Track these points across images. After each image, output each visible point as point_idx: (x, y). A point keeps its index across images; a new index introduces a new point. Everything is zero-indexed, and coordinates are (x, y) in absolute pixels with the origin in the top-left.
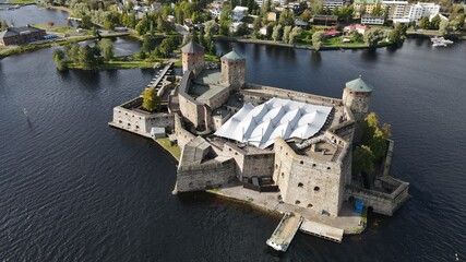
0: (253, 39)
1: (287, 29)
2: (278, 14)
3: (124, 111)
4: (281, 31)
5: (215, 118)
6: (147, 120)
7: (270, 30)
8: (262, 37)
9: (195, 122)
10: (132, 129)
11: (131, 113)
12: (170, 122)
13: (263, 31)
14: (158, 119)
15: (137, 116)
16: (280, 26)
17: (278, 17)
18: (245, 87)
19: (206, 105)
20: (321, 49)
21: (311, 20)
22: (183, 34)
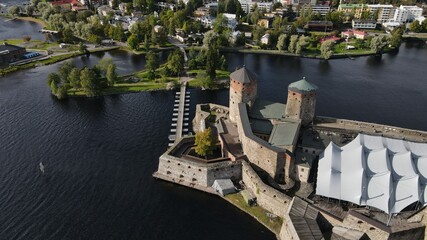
0: (255, 49)
1: (293, 38)
2: (271, 21)
3: (175, 161)
4: (287, 41)
5: (300, 167)
6: (209, 172)
7: (273, 40)
8: (264, 47)
9: (272, 172)
10: (187, 182)
11: (185, 164)
12: (236, 171)
13: (265, 40)
14: (222, 169)
15: (195, 167)
16: (284, 36)
17: (270, 23)
18: (316, 121)
19: (288, 152)
20: (332, 58)
21: (306, 26)
22: (178, 45)
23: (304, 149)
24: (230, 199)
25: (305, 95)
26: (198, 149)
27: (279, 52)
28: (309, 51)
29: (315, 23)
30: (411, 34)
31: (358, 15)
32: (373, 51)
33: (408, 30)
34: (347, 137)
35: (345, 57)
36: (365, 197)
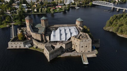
0: (33, 13)
1: (43, 9)
2: (36, 5)
3: (13, 43)
5: (47, 37)
6: (24, 43)
7: (38, 10)
8: (36, 12)
9: (40, 40)
10: (18, 47)
11: (16, 43)
12: (31, 42)
13: (35, 10)
14: (27, 42)
15: (19, 43)
16: (41, 8)
17: (36, 6)
18: (49, 26)
19: (43, 34)
20: (54, 13)
21: (46, 6)
22: (8, 14)
23: (47, 33)
24: (31, 49)
25: (45, 20)
26: (20, 39)
27: (40, 13)
28: (48, 12)
29: (48, 5)
30: (72, 6)
31: (59, 2)
32: (63, 10)
33: (71, 5)
34: (56, 29)
35: (57, 12)
36: (61, 39)
